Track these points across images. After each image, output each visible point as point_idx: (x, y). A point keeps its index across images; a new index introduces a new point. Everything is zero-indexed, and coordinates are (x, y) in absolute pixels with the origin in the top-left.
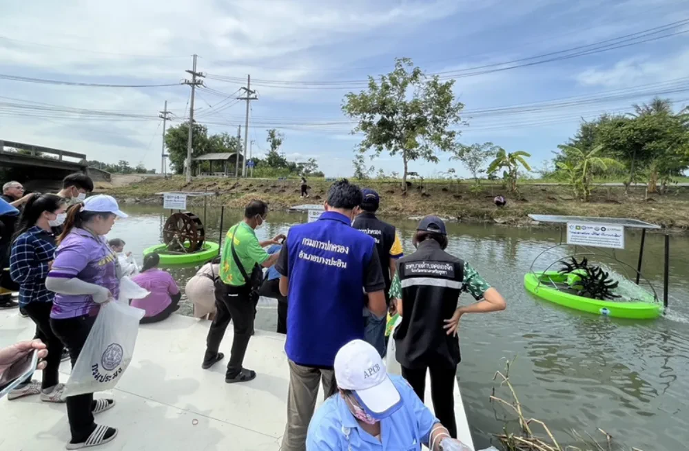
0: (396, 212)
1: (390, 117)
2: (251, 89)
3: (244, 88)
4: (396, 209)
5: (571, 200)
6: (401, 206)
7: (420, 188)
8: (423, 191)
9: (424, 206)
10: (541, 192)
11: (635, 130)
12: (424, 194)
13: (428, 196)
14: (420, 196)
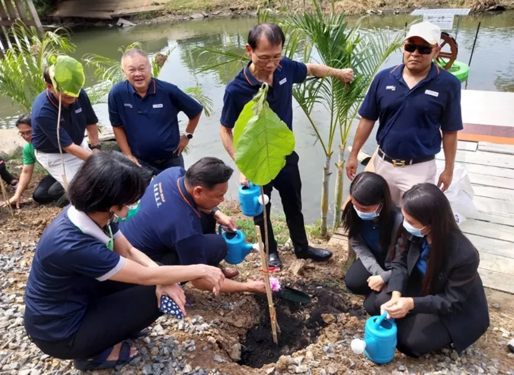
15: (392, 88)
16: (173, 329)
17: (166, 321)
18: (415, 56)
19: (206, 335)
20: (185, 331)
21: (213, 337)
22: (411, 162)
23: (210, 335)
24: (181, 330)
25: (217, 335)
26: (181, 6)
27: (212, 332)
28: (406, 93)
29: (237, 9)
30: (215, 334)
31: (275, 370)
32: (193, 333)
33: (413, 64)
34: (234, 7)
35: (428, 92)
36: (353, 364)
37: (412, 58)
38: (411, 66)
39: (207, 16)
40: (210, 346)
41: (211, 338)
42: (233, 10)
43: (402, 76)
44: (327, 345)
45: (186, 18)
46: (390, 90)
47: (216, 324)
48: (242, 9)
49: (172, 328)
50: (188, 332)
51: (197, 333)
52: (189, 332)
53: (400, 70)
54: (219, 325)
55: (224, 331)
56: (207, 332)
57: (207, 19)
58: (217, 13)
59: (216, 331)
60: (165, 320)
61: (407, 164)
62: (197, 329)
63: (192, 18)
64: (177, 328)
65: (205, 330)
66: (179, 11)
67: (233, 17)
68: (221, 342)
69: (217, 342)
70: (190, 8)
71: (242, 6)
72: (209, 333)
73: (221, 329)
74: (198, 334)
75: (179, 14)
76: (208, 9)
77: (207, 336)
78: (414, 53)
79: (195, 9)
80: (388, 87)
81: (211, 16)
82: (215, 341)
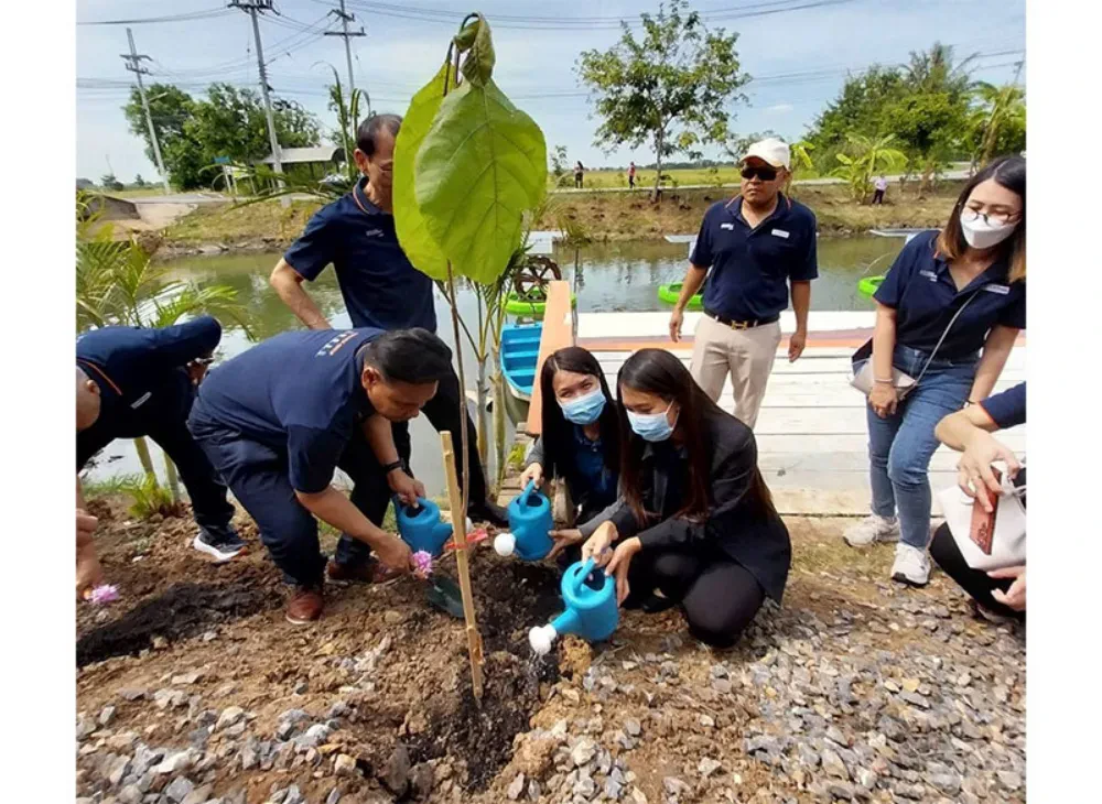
0: (653, 234)
1: (645, 91)
2: (347, 13)
3: (338, 12)
4: (653, 230)
5: (848, 203)
6: (657, 225)
7: (675, 198)
8: (681, 202)
9: (687, 223)
10: (816, 195)
11: (926, 113)
12: (682, 207)
13: (689, 208)
14: (678, 209)
15: (730, 226)
16: (228, 773)
17: (202, 758)
18: (755, 184)
19: (327, 755)
20: (265, 767)
21: (347, 753)
22: (755, 324)
23: (338, 751)
24: (251, 768)
25: (355, 743)
26: (180, 236)
27: (341, 741)
28: (748, 234)
29: (273, 240)
30: (349, 743)
31: (526, 782)
32: (289, 762)
33: (752, 194)
34: (269, 238)
35: (775, 232)
36: (650, 697)
37: (751, 186)
38: (750, 199)
39: (227, 250)
40: (344, 784)
41: (342, 761)
42: (267, 241)
43: (740, 212)
44: (587, 675)
45: (190, 251)
46: (727, 229)
47: (341, 715)
48: (281, 240)
49: (224, 771)
50: (273, 766)
51: (300, 759)
52: (277, 765)
53: (737, 204)
54: (347, 717)
55: (362, 725)
56: (327, 748)
57: (226, 253)
58: (242, 244)
59: (346, 734)
60: (198, 757)
61: (750, 325)
62: (298, 749)
63: (201, 252)
64: (239, 766)
65: (321, 742)
66: (177, 243)
67: (268, 251)
68: (369, 759)
69: (361, 763)
70: (196, 238)
71: (281, 237)
72: (333, 747)
73: (354, 723)
74: (304, 762)
75: (178, 246)
76: (226, 240)
77: (328, 757)
78: (753, 180)
79: (206, 239)
80: (724, 226)
81: (233, 249)
82: (354, 762)
